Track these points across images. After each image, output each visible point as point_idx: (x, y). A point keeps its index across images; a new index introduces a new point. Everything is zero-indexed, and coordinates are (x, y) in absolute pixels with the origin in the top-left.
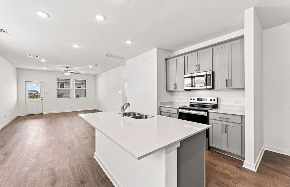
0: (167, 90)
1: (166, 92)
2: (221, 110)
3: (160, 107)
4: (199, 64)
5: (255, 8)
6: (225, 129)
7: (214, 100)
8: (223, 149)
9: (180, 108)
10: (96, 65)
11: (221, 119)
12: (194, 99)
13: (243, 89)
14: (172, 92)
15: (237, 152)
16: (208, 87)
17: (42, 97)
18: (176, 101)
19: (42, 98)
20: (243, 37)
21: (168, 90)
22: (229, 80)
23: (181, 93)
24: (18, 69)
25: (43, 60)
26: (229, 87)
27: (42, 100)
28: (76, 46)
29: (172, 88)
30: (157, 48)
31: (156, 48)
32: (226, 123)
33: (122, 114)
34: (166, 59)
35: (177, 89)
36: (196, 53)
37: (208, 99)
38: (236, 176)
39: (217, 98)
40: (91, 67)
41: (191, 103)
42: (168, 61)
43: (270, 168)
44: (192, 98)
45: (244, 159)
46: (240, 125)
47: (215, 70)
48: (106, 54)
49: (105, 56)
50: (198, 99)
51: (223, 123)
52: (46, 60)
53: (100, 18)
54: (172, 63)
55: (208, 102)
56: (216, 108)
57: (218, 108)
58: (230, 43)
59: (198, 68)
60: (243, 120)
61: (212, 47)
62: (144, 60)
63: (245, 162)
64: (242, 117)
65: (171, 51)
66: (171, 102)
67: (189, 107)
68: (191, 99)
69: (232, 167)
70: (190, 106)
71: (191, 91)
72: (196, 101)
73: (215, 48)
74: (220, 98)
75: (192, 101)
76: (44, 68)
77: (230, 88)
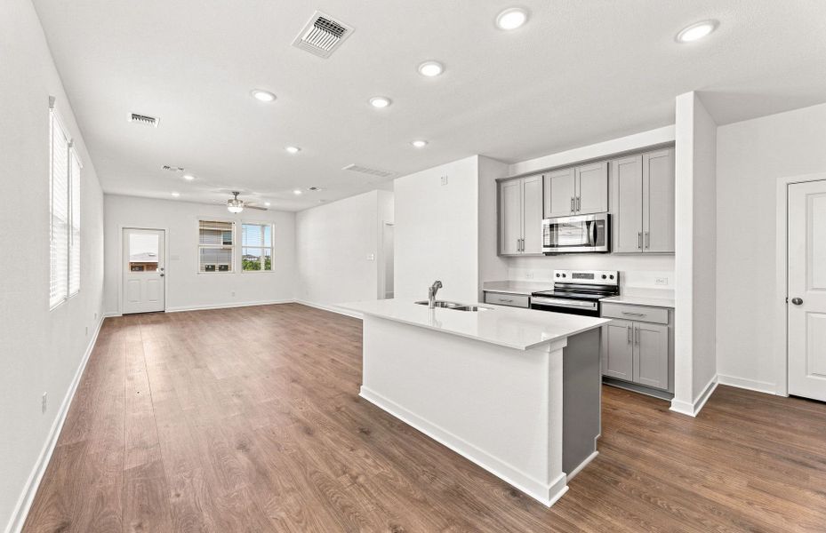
0: (499, 254)
1: (497, 258)
2: (626, 296)
3: (485, 292)
4: (578, 195)
5: (697, 94)
6: (634, 338)
7: (612, 277)
8: (630, 379)
9: (534, 295)
10: (313, 189)
11: (628, 317)
12: (564, 276)
13: (672, 254)
14: (509, 258)
15: (658, 382)
16: (598, 249)
17: (162, 269)
18: (520, 279)
19: (163, 272)
20: (672, 145)
21: (502, 253)
22: (644, 234)
23: (533, 261)
24: (105, 194)
25: (189, 178)
26: (644, 248)
27: (162, 275)
28: (292, 150)
29: (512, 249)
30: (479, 155)
31: (476, 157)
32: (636, 325)
33: (431, 304)
34: (499, 182)
35: (527, 252)
36: (572, 170)
37: (598, 274)
38: (657, 423)
39: (618, 273)
40: (298, 192)
41: (557, 285)
42: (503, 185)
43: (721, 412)
44: (561, 273)
45: (672, 395)
46: (666, 328)
47: (613, 212)
48: (353, 165)
49: (350, 169)
50: (575, 276)
51: (630, 324)
52: (195, 177)
53: (380, 104)
54: (512, 189)
55: (598, 280)
56: (615, 294)
57: (619, 294)
58: (646, 156)
59: (576, 205)
60: (672, 316)
61: (609, 161)
62: (445, 180)
63: (673, 401)
64: (671, 311)
65: (510, 162)
66: (508, 282)
67: (552, 293)
68: (558, 275)
69: (649, 410)
70: (555, 290)
71: (558, 256)
72: (569, 279)
73: (615, 163)
74: (624, 273)
75: (561, 279)
76: (176, 195)
77: (647, 251)
